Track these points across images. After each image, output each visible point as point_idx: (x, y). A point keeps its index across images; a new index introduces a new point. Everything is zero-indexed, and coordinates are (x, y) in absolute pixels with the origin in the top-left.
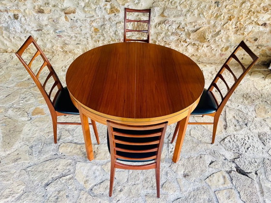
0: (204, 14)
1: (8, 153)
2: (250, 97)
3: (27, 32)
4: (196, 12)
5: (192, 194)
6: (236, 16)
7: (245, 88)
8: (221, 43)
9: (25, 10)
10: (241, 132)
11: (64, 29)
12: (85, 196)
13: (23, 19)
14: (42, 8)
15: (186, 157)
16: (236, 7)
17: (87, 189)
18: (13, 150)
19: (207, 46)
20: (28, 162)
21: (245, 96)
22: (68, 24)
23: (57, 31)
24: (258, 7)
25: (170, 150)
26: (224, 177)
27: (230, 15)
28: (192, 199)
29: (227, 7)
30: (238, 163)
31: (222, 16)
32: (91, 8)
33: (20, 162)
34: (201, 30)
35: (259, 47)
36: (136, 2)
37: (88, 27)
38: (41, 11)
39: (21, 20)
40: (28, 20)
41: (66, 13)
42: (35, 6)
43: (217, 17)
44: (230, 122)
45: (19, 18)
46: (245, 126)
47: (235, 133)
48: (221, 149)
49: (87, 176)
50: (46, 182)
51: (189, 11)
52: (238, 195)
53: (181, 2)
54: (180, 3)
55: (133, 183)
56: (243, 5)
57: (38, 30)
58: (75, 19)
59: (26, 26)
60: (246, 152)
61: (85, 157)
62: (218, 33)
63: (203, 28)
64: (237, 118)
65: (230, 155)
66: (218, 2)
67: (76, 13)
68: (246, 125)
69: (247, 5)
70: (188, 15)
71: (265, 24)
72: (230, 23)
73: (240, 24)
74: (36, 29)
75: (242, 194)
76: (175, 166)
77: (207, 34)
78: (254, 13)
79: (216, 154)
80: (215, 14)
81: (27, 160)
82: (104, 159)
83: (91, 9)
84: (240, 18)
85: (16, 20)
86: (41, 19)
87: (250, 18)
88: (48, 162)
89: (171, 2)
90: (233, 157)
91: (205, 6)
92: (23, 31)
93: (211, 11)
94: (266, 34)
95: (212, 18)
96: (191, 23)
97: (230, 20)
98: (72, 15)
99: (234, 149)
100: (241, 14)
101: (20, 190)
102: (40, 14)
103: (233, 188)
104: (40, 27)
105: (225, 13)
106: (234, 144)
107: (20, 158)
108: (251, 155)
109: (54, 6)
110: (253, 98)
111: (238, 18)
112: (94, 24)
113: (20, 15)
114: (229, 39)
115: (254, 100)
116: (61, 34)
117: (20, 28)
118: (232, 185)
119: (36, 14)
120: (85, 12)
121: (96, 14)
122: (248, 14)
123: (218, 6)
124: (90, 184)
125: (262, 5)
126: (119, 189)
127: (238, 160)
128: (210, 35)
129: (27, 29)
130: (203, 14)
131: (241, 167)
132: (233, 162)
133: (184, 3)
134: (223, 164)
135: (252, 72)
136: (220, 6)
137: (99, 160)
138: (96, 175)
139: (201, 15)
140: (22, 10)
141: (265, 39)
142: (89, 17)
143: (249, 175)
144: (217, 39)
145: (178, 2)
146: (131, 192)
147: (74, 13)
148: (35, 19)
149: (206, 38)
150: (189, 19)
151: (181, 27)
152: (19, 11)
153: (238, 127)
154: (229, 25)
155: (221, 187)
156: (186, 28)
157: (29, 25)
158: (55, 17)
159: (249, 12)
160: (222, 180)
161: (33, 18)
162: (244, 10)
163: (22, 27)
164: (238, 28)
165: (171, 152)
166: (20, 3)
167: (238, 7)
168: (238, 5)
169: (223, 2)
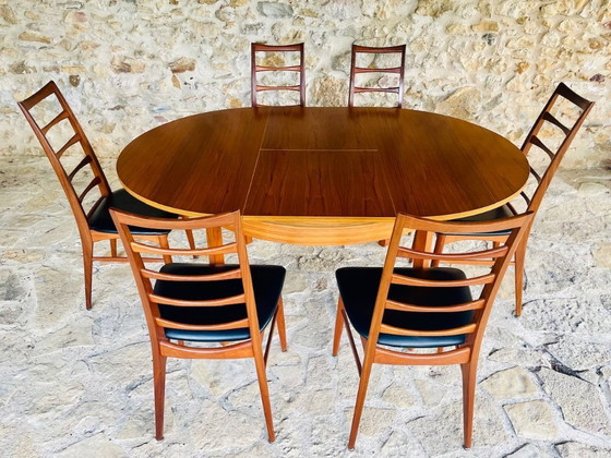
0: (462, 60)
1: (50, 330)
2: (578, 229)
3: (94, 112)
4: (444, 58)
5: (451, 410)
6: (532, 63)
7: (566, 213)
8: (505, 122)
9: (92, 68)
10: (560, 294)
11: (169, 103)
12: (211, 410)
13: (88, 85)
14: (127, 61)
16: (530, 44)
17: (217, 398)
18: (59, 326)
20: (92, 346)
21: (567, 227)
22: (179, 93)
23: (155, 108)
24: (578, 42)
26: (524, 379)
27: (517, 61)
28: (451, 420)
29: (510, 45)
30: (555, 354)
31: (501, 63)
32: (226, 58)
33: (74, 347)
34: (458, 94)
35: (592, 129)
36: (316, 43)
37: (219, 96)
38: (125, 69)
39: (83, 87)
40: (97, 86)
41: (174, 71)
42: (114, 59)
43: (490, 66)
44: (534, 274)
45: (81, 83)
46: (569, 282)
47: (546, 296)
48: (515, 325)
49: (216, 374)
50: (129, 383)
51: (428, 56)
52: (559, 413)
53: (412, 38)
54: (408, 41)
55: (318, 387)
56: (545, 37)
57: (118, 108)
58: (192, 82)
59: (92, 99)
60: (573, 331)
62: (496, 101)
63: (463, 91)
64: (550, 269)
65: (536, 338)
66: (490, 36)
67: (196, 70)
68: (572, 280)
69: (553, 38)
70: (427, 65)
71: (597, 78)
72: (520, 77)
73: (543, 78)
74: (113, 106)
75: (566, 410)
77: (472, 103)
78: (570, 54)
79: (504, 335)
80: (486, 60)
81: (88, 343)
83: (226, 62)
84: (541, 67)
85: (73, 88)
86: (124, 84)
87: (563, 66)
88: (132, 348)
90: (543, 341)
91: (463, 44)
92: (86, 111)
93: (475, 55)
94: (604, 99)
95: (480, 68)
96: (435, 81)
97: (520, 71)
98: (186, 75)
99: (545, 326)
100: (541, 58)
101: (73, 398)
102: (123, 75)
103: (547, 399)
104: (120, 100)
105: (507, 57)
106: (545, 317)
107: (75, 340)
108: (586, 338)
109: (153, 57)
110: (585, 231)
111: (537, 66)
112: (231, 91)
113: (82, 79)
114: (522, 111)
115: (587, 235)
116: (162, 114)
117: (80, 104)
118: (542, 393)
119: (114, 75)
120: (214, 67)
121: (236, 69)
122: (557, 57)
123: (489, 43)
124: (223, 388)
125: (586, 36)
126: (287, 399)
127: (555, 346)
128: (479, 106)
129: (95, 106)
130: (459, 61)
131: (564, 362)
132: (545, 351)
133: (418, 40)
134: (521, 353)
135: (580, 184)
136: (494, 43)
138: (234, 371)
139: (455, 64)
140: (88, 68)
141: (603, 110)
142: (221, 77)
143: (581, 375)
144: (494, 112)
145: (405, 38)
146: (312, 403)
147: (191, 69)
148: (113, 85)
149: (471, 112)
150: (431, 72)
151: (414, 90)
152: (81, 68)
153: (552, 286)
154: (518, 82)
155: (518, 397)
156: (424, 91)
157: (99, 97)
158: (153, 79)
159: (560, 52)
160: (518, 385)
161: (108, 84)
162: (548, 50)
163: (83, 101)
164: (538, 89)
166: (84, 53)
167: (535, 44)
168: (534, 38)
169: (501, 34)
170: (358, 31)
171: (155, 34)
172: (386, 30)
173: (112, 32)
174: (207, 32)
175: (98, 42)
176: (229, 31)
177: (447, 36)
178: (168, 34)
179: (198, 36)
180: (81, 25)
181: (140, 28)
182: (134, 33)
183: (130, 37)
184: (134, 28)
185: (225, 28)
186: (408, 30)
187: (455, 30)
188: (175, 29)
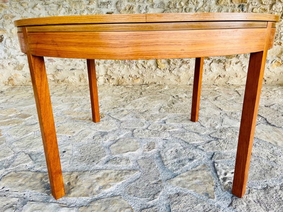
9: (11, 30)
15: (260, 187)
16: (265, 10)
19: (236, 63)
25: (221, 177)
29: (254, 11)
39: (5, 42)
40: (14, 41)
45: (4, 40)
53: (198, 8)
54: (195, 9)
56: (274, 6)
59: (10, 49)
61: (47, 193)
66: (243, 6)
69: (278, 7)
76: (241, 205)
82: (87, 195)
89: (185, 9)
92: (7, 57)
113: (5, 37)
117: (3, 52)
123: (242, 10)
129: (12, 54)
133: (201, 9)
136: (245, 10)
137: (75, 199)
140: (8, 30)
145: (194, 8)
152: (4, 31)
162: (276, 13)
163: (5, 51)
165: (224, 179)
166: (6, 21)
167: (268, 10)
168: (268, 7)
169: (248, 5)
170: (166, 5)
171: (48, 9)
172: (183, 4)
173: (22, 9)
174: (78, 7)
175: (14, 14)
176: (91, 7)
177: (218, 7)
178: (55, 9)
179: (73, 10)
180: (5, 5)
181: (39, 6)
182: (35, 8)
183: (33, 11)
184: (35, 6)
185: (88, 4)
186: (195, 3)
187: (222, 3)
188: (59, 6)
